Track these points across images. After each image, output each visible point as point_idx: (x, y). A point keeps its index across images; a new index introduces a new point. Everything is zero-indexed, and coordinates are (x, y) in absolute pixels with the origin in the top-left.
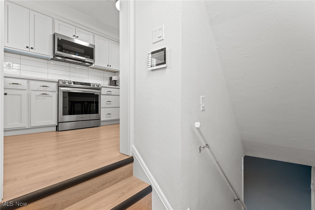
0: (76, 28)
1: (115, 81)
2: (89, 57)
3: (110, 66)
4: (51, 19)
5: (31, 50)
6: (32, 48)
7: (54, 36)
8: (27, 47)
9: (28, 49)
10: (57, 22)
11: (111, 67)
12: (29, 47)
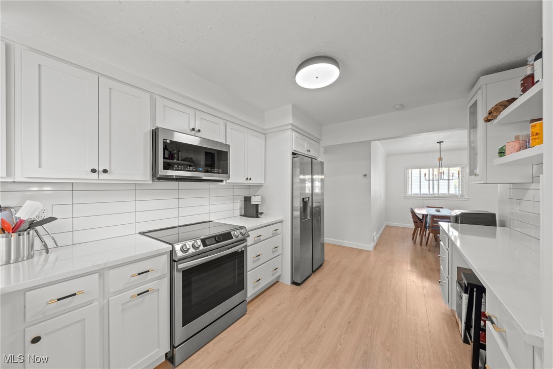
0: (197, 112)
1: (257, 206)
2: (220, 170)
3: (250, 179)
4: (148, 96)
5: (104, 176)
6: (105, 171)
7: (155, 133)
8: (94, 171)
9: (95, 175)
10: (160, 102)
11: (251, 181)
12: (97, 169)
